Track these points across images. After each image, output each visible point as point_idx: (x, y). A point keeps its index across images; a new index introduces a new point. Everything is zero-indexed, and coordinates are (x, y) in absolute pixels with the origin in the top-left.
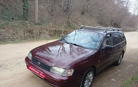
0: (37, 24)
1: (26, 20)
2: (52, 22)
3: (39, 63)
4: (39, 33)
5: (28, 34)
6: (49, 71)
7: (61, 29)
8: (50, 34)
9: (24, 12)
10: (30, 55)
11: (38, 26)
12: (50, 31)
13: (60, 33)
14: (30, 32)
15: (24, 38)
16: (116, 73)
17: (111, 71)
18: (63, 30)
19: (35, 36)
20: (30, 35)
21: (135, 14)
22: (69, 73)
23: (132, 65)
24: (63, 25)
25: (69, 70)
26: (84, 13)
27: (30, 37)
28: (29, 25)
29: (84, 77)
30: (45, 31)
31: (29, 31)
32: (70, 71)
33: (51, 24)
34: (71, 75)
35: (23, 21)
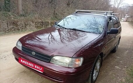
0: (21, 15)
1: (9, 11)
2: (37, 14)
3: (34, 53)
4: (24, 25)
5: (12, 26)
6: (49, 62)
7: (48, 21)
8: (36, 25)
9: (6, 3)
10: (19, 45)
11: (23, 18)
12: (36, 22)
13: (47, 25)
14: (15, 23)
15: (8, 30)
16: (116, 60)
17: (111, 59)
18: (49, 21)
19: (20, 28)
20: (15, 27)
21: (116, 7)
22: (77, 63)
23: (127, 51)
24: (50, 17)
25: (77, 59)
26: (69, 5)
27: (14, 30)
28: (12, 16)
29: (93, 67)
30: (31, 23)
31: (13, 23)
32: (79, 60)
33: (37, 15)
34: (80, 65)
35: (5, 12)
